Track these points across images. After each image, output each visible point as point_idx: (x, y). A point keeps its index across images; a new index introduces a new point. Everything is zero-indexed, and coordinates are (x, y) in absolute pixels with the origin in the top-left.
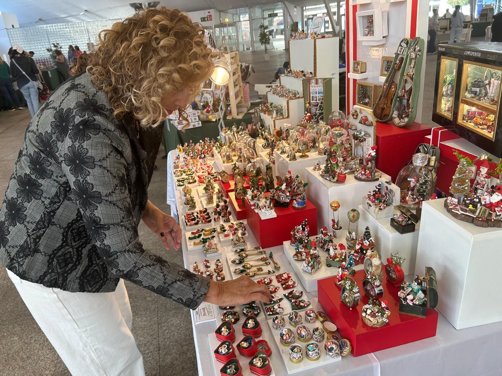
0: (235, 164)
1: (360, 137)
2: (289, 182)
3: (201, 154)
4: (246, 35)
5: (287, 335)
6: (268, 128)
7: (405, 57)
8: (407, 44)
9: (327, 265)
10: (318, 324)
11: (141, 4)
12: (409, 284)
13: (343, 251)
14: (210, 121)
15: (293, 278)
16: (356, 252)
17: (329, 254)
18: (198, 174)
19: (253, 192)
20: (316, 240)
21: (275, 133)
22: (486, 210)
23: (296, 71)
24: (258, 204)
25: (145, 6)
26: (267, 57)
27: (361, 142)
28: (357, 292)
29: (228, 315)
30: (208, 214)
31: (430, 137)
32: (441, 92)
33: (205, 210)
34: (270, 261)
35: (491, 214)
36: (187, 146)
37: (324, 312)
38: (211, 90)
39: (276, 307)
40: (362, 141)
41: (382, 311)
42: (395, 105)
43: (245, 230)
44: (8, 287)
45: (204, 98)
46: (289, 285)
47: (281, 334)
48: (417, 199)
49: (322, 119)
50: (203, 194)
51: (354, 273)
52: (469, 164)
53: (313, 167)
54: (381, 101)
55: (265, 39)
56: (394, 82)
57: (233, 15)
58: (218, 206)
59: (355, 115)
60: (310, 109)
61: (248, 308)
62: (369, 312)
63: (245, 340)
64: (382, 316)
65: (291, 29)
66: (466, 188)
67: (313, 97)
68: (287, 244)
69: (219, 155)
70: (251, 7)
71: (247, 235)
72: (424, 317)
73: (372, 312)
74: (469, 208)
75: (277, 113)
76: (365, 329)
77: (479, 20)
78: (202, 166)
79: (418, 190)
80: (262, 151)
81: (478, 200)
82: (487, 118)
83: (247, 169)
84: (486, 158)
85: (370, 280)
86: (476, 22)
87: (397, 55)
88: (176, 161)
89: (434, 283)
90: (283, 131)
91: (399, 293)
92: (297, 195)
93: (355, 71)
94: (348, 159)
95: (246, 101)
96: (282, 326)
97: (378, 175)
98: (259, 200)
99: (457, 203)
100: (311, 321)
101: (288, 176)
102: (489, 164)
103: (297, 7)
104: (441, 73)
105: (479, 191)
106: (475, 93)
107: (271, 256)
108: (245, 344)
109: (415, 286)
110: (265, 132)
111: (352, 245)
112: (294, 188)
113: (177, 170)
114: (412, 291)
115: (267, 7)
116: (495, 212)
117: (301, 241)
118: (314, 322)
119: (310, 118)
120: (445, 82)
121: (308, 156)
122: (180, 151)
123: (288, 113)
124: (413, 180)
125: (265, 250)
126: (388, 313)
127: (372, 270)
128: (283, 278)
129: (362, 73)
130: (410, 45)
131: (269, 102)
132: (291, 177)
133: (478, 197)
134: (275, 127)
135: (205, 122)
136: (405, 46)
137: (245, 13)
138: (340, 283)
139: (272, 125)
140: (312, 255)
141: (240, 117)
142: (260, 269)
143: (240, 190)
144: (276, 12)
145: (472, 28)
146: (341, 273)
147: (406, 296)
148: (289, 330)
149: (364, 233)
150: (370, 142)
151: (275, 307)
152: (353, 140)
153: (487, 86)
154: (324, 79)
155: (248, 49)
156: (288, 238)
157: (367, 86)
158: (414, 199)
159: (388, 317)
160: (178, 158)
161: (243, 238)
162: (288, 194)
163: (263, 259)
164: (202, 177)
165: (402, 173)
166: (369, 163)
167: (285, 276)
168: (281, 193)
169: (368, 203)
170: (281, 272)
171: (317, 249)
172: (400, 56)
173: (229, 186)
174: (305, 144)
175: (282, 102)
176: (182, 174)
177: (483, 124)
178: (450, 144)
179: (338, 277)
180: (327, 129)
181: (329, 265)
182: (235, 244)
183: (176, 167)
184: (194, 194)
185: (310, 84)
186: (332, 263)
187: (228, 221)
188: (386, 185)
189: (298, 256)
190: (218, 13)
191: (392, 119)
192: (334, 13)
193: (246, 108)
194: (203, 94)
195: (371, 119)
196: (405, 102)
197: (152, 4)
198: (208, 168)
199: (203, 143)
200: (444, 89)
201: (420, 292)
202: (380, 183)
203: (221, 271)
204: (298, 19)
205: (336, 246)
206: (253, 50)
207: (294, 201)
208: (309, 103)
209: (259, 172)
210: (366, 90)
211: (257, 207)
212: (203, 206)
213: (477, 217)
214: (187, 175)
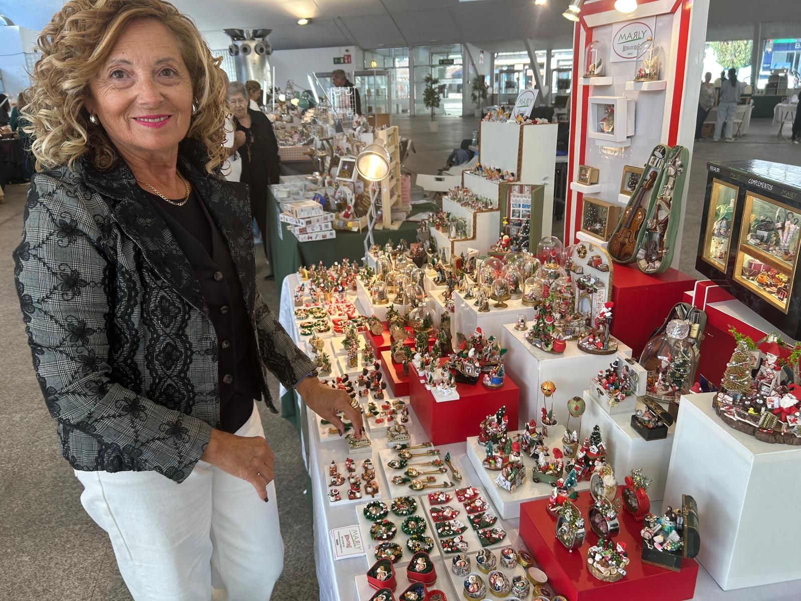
0: (392, 307)
1: (588, 286)
2: (479, 344)
3: (338, 284)
4: (402, 90)
5: (475, 586)
6: (442, 251)
7: (659, 172)
8: (663, 153)
9: (534, 480)
10: (519, 571)
11: (242, 31)
12: (658, 519)
13: (559, 460)
14: (348, 231)
15: (482, 495)
16: (578, 462)
17: (537, 463)
18: (332, 317)
19: (422, 356)
20: (517, 438)
21: (454, 261)
22: (773, 418)
23: (488, 168)
24: (431, 378)
25: (248, 34)
26: (433, 127)
27: (589, 293)
28: (582, 527)
29: (385, 549)
30: (350, 384)
31: (692, 293)
32: (710, 231)
33: (345, 377)
34: (446, 466)
35: (781, 425)
36: (315, 270)
37: (528, 552)
38: (351, 180)
39: (457, 540)
40: (591, 292)
41: (617, 557)
42: (641, 241)
43: (408, 414)
44: (14, 473)
45: (341, 192)
46: (476, 507)
47: (466, 582)
48: (670, 388)
49: (526, 246)
50: (340, 350)
51: (576, 496)
52: (751, 348)
53: (514, 325)
54: (621, 231)
55: (432, 98)
56: (641, 207)
57: (385, 56)
58: (365, 372)
59: (582, 252)
60: (509, 229)
61: (415, 539)
62: (598, 557)
63: (411, 589)
64: (618, 565)
65: (473, 85)
66: (746, 383)
67: (514, 211)
68: (472, 441)
69: (366, 289)
70: (413, 47)
71: (410, 422)
72: (678, 570)
73: (603, 558)
74: (749, 412)
75: (457, 231)
76: (592, 583)
77: (764, 93)
78: (338, 304)
79: (673, 374)
80: (433, 289)
81: (761, 402)
82: (777, 276)
83: (411, 315)
84: (775, 340)
85: (601, 509)
86: (760, 94)
87: (648, 167)
88: (299, 294)
89: (695, 520)
90: (466, 259)
91: (643, 532)
92: (489, 366)
93: (582, 180)
94: (570, 318)
95: (405, 202)
96: (466, 570)
97: (613, 346)
98: (432, 370)
99: (731, 403)
100: (509, 565)
101: (477, 335)
102: (780, 349)
103: (485, 52)
104: (712, 202)
105: (764, 388)
106: (762, 239)
107: (447, 460)
108: (413, 595)
109: (666, 522)
110: (438, 260)
111: (571, 451)
112: (486, 355)
113: (301, 308)
114: (661, 529)
115: (438, 50)
116: (787, 421)
117: (495, 439)
118: (514, 567)
119: (509, 243)
120: (717, 215)
121: (506, 306)
122: (304, 276)
123: (475, 233)
124: (666, 359)
125: (438, 447)
126: (626, 561)
127: (603, 492)
128: (466, 495)
129: (592, 184)
130: (668, 156)
131: (444, 210)
132: (481, 337)
133: (762, 397)
134: (452, 251)
135: (342, 232)
136: (661, 156)
137: (403, 55)
138: (554, 509)
139: (448, 248)
140: (512, 463)
141: (396, 227)
142: (431, 480)
143: (401, 349)
144: (451, 57)
145: (753, 104)
146: (556, 495)
147: (653, 537)
148: (478, 578)
149: (590, 434)
150: (603, 295)
151: (455, 540)
152: (577, 289)
153: (780, 232)
154: (533, 187)
155: (404, 111)
156: (475, 432)
157: (599, 206)
158: (666, 388)
159: (626, 568)
160: (301, 289)
161: (404, 427)
162: (477, 365)
163: (435, 463)
164: (339, 323)
165: (650, 345)
166: (601, 326)
167: (470, 492)
168: (466, 363)
169: (598, 389)
170: (463, 485)
171: (522, 454)
172: (652, 170)
173: (383, 341)
174: (503, 287)
175: (465, 214)
176: (307, 316)
177: (771, 285)
178: (722, 307)
179: (551, 500)
180: (535, 263)
181: (536, 480)
182: (393, 436)
183: (298, 303)
184: (326, 350)
185: (510, 192)
186: (542, 477)
187: (380, 397)
188: (627, 363)
189: (490, 463)
190: (361, 52)
191: (636, 260)
192: (542, 66)
193: (405, 214)
194: (338, 186)
195: (606, 260)
196: (657, 237)
197: (259, 33)
198: (347, 309)
199: (339, 266)
200: (716, 226)
201: (674, 532)
202: (618, 360)
203: (373, 478)
204: (484, 71)
205: (547, 450)
206: (413, 114)
207: (486, 375)
208: (508, 220)
209: (428, 322)
210: (597, 211)
211: (430, 382)
212: (341, 371)
213: (760, 428)
214: (315, 317)
